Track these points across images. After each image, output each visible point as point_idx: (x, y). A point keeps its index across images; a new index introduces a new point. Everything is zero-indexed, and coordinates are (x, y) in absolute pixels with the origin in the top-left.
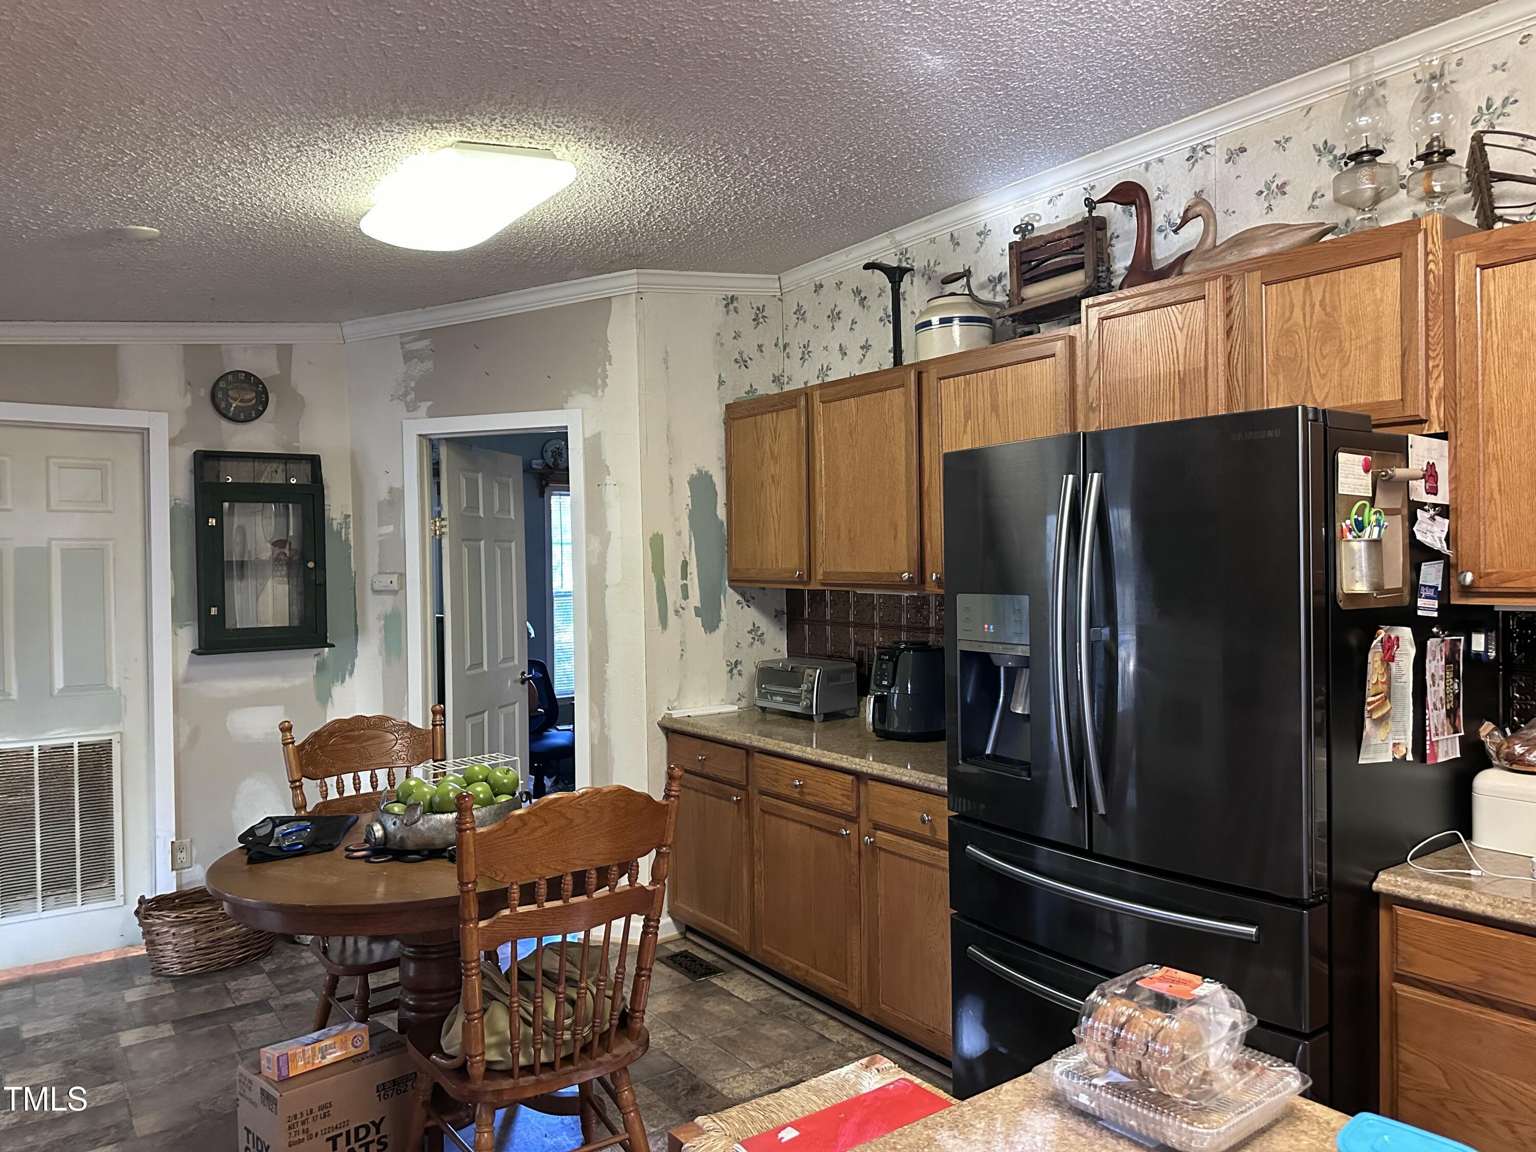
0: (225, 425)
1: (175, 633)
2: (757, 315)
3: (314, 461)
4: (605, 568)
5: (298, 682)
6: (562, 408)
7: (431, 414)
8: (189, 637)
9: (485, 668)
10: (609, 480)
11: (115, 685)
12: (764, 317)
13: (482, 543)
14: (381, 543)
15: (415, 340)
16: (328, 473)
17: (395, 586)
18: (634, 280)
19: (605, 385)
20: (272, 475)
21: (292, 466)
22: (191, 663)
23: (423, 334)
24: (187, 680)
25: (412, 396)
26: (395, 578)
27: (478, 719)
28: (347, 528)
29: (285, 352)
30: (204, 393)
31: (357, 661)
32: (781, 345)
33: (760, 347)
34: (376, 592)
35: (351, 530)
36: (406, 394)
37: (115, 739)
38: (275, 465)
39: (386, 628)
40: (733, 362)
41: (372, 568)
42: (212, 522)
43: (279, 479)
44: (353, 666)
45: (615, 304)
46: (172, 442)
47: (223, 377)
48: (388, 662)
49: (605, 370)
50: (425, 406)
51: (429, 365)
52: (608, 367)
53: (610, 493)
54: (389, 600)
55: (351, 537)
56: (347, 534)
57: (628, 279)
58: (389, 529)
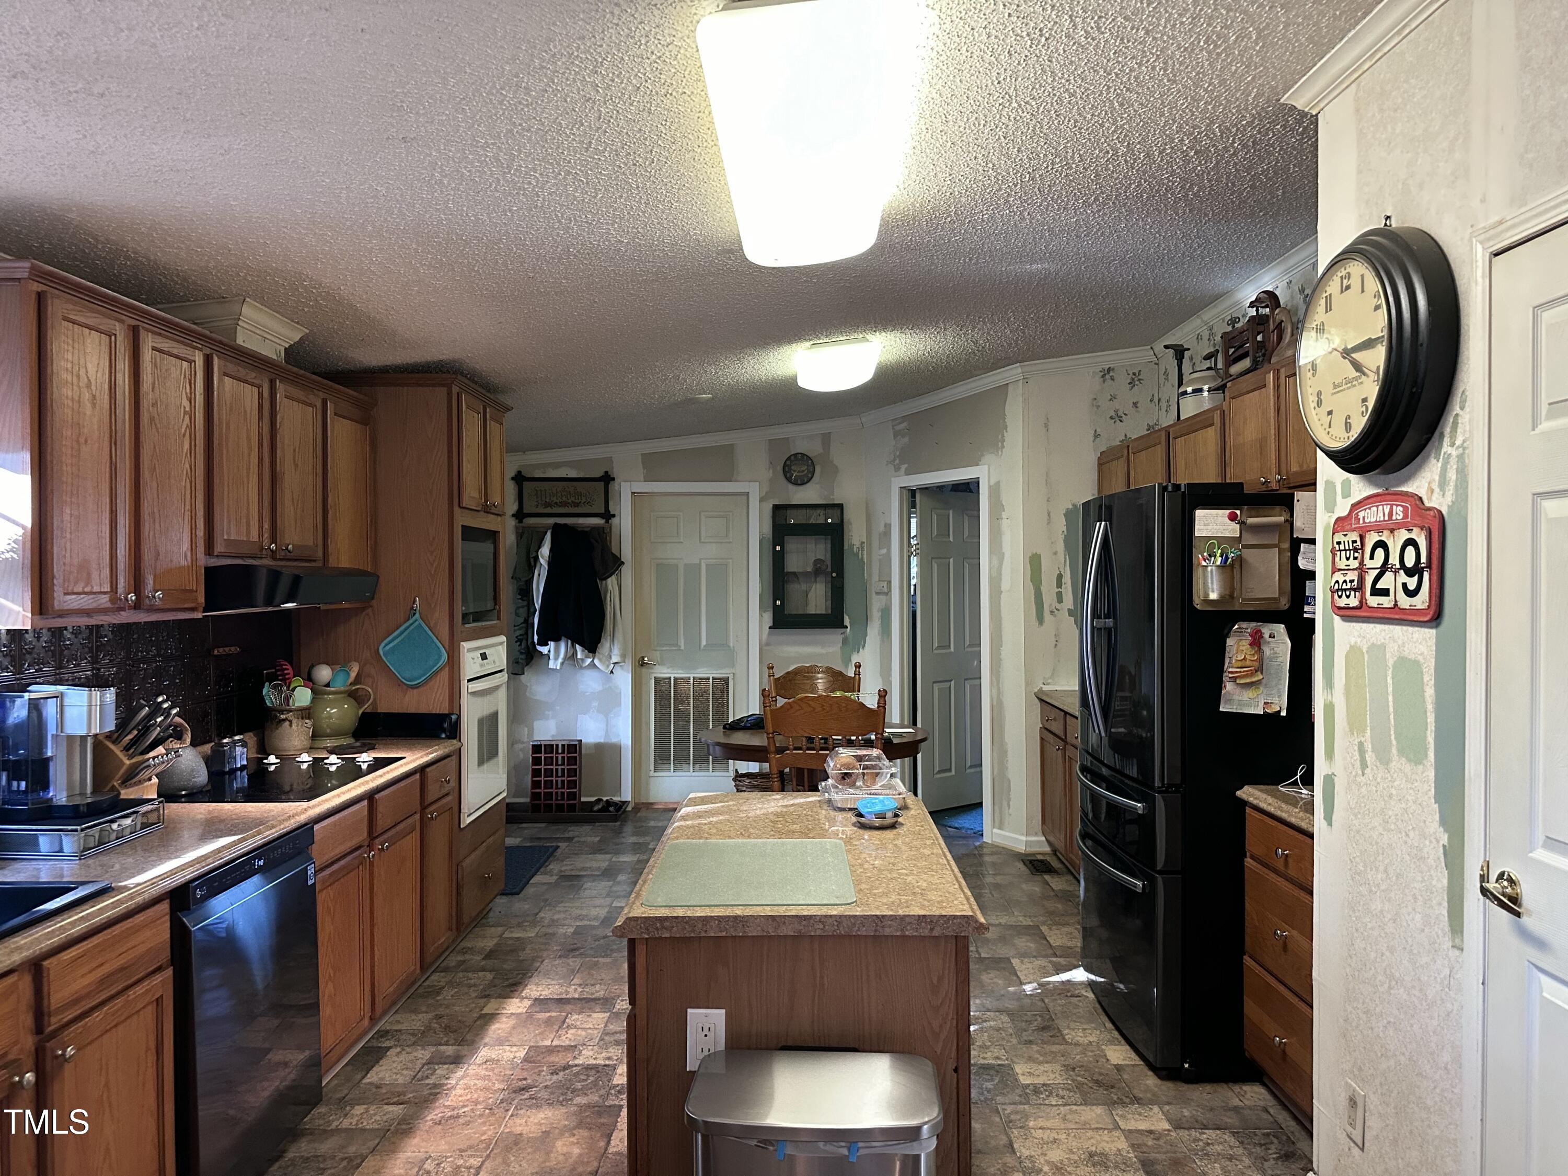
0: (791, 486)
1: (761, 615)
2: (1133, 379)
3: (840, 506)
4: (1001, 579)
5: (831, 650)
6: (978, 465)
7: (908, 473)
8: (768, 618)
9: (952, 649)
10: (1004, 515)
11: (731, 645)
12: (1139, 380)
13: (951, 560)
14: (880, 561)
15: (900, 423)
16: (849, 514)
17: (885, 590)
18: (1019, 370)
19: (1003, 447)
20: (817, 518)
21: (829, 511)
22: (769, 634)
23: (904, 418)
24: (768, 644)
25: (897, 461)
26: (885, 584)
27: (946, 685)
28: (863, 551)
29: (826, 439)
30: (780, 468)
31: (867, 639)
32: (1156, 400)
33: (1135, 405)
34: (877, 593)
35: (865, 552)
36: (894, 460)
37: (731, 676)
38: (818, 511)
39: (882, 617)
40: (1108, 419)
41: (875, 578)
42: (778, 548)
43: (821, 521)
44: (865, 642)
45: (1011, 388)
46: (762, 500)
47: (789, 458)
48: (883, 641)
49: (1003, 436)
50: (904, 467)
51: (906, 440)
52: (1005, 434)
53: (1005, 523)
54: (883, 598)
55: (865, 556)
56: (862, 555)
57: (1014, 372)
58: (884, 551)
